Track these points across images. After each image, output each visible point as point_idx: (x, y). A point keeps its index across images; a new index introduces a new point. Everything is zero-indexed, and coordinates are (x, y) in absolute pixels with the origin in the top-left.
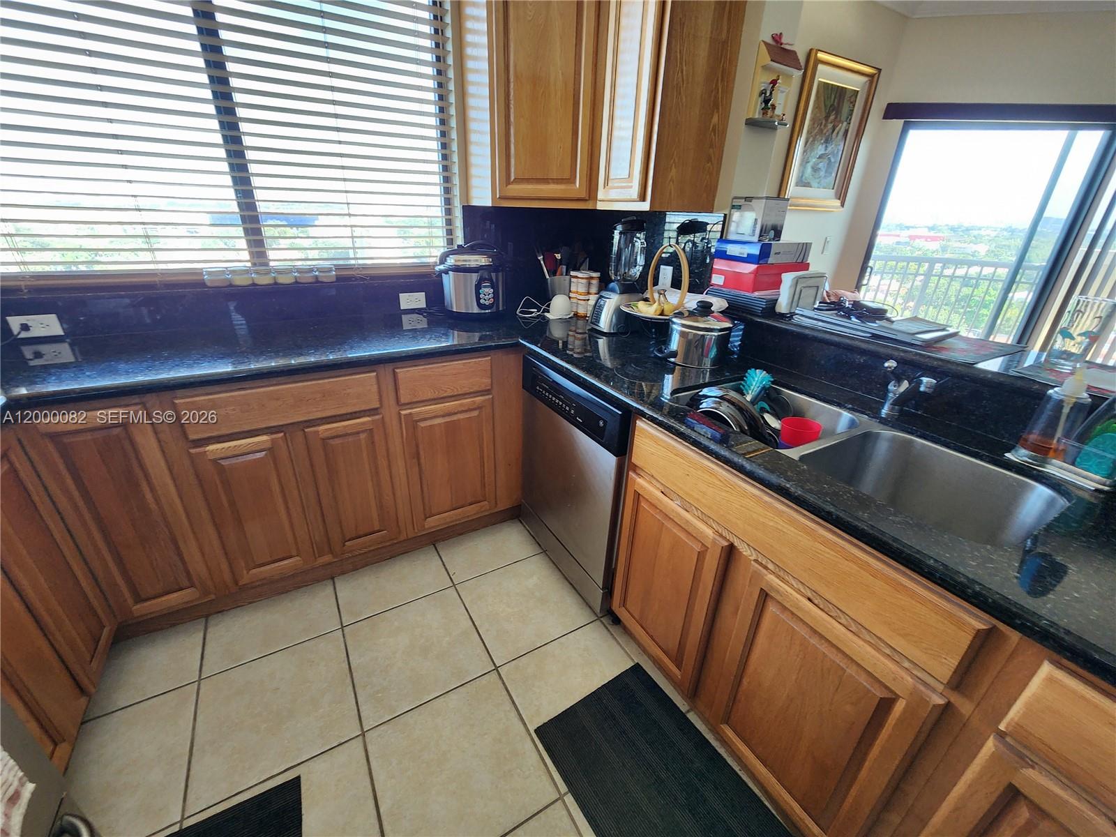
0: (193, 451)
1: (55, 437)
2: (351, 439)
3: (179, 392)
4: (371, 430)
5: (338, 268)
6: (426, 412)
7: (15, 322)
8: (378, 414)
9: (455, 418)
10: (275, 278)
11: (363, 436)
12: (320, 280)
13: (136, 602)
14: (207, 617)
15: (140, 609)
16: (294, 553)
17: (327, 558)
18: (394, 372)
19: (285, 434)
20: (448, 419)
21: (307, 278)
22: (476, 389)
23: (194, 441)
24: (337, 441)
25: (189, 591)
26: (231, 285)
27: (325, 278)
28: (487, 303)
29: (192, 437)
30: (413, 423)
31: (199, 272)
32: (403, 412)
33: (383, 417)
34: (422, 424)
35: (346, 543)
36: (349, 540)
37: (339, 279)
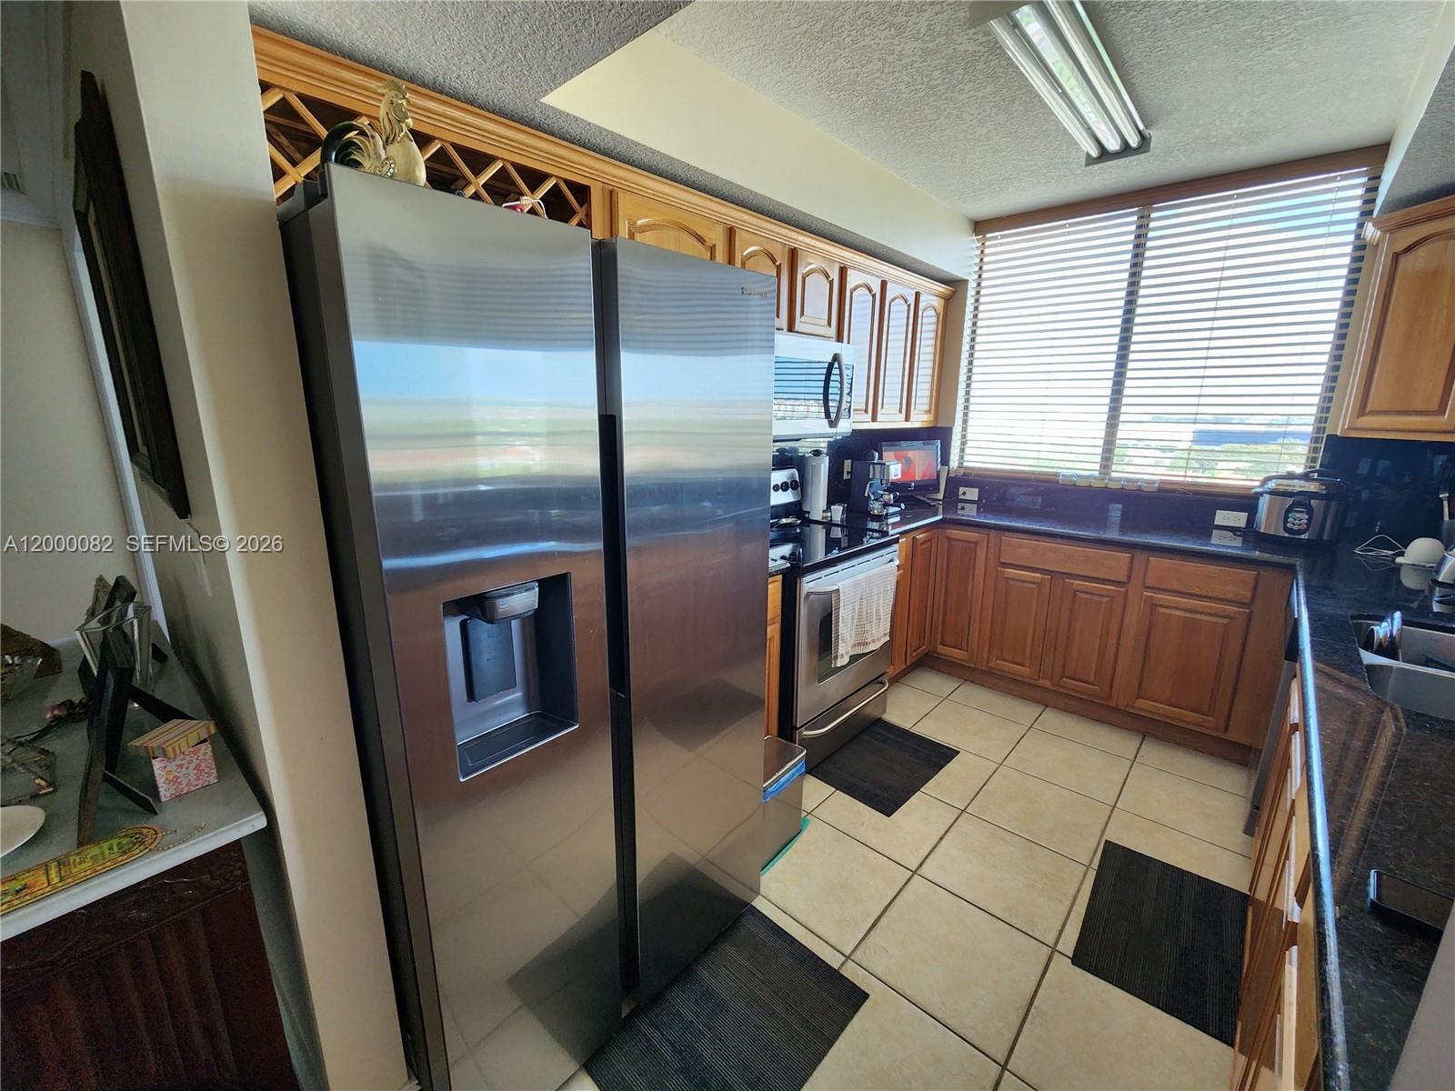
0: (999, 569)
1: (949, 539)
2: (1095, 598)
3: (1007, 533)
4: (1113, 597)
5: (1162, 482)
6: (1167, 600)
7: (962, 490)
8: (1123, 587)
9: (1198, 617)
10: (1107, 484)
11: (1104, 599)
12: (1143, 489)
13: (941, 644)
14: (966, 680)
15: (942, 649)
16: (1027, 664)
17: (1047, 683)
18: (1148, 559)
19: (1051, 578)
20: (1189, 615)
21: (1131, 487)
22: (1230, 596)
23: (1002, 563)
24: (1085, 596)
25: (965, 653)
26: (1074, 485)
27: (1146, 488)
28: (1296, 527)
29: (1002, 560)
30: (1153, 607)
31: (1057, 475)
32: (1145, 593)
33: (1127, 591)
34: (1161, 610)
35: (1064, 679)
36: (1067, 678)
37: (1160, 490)
